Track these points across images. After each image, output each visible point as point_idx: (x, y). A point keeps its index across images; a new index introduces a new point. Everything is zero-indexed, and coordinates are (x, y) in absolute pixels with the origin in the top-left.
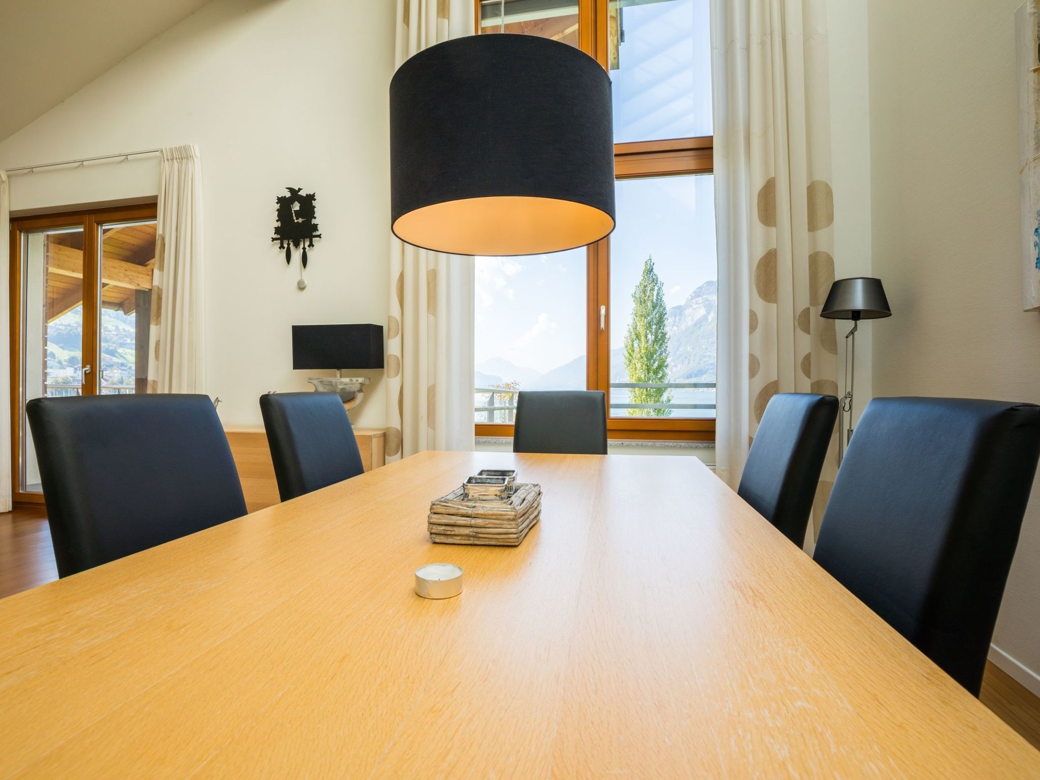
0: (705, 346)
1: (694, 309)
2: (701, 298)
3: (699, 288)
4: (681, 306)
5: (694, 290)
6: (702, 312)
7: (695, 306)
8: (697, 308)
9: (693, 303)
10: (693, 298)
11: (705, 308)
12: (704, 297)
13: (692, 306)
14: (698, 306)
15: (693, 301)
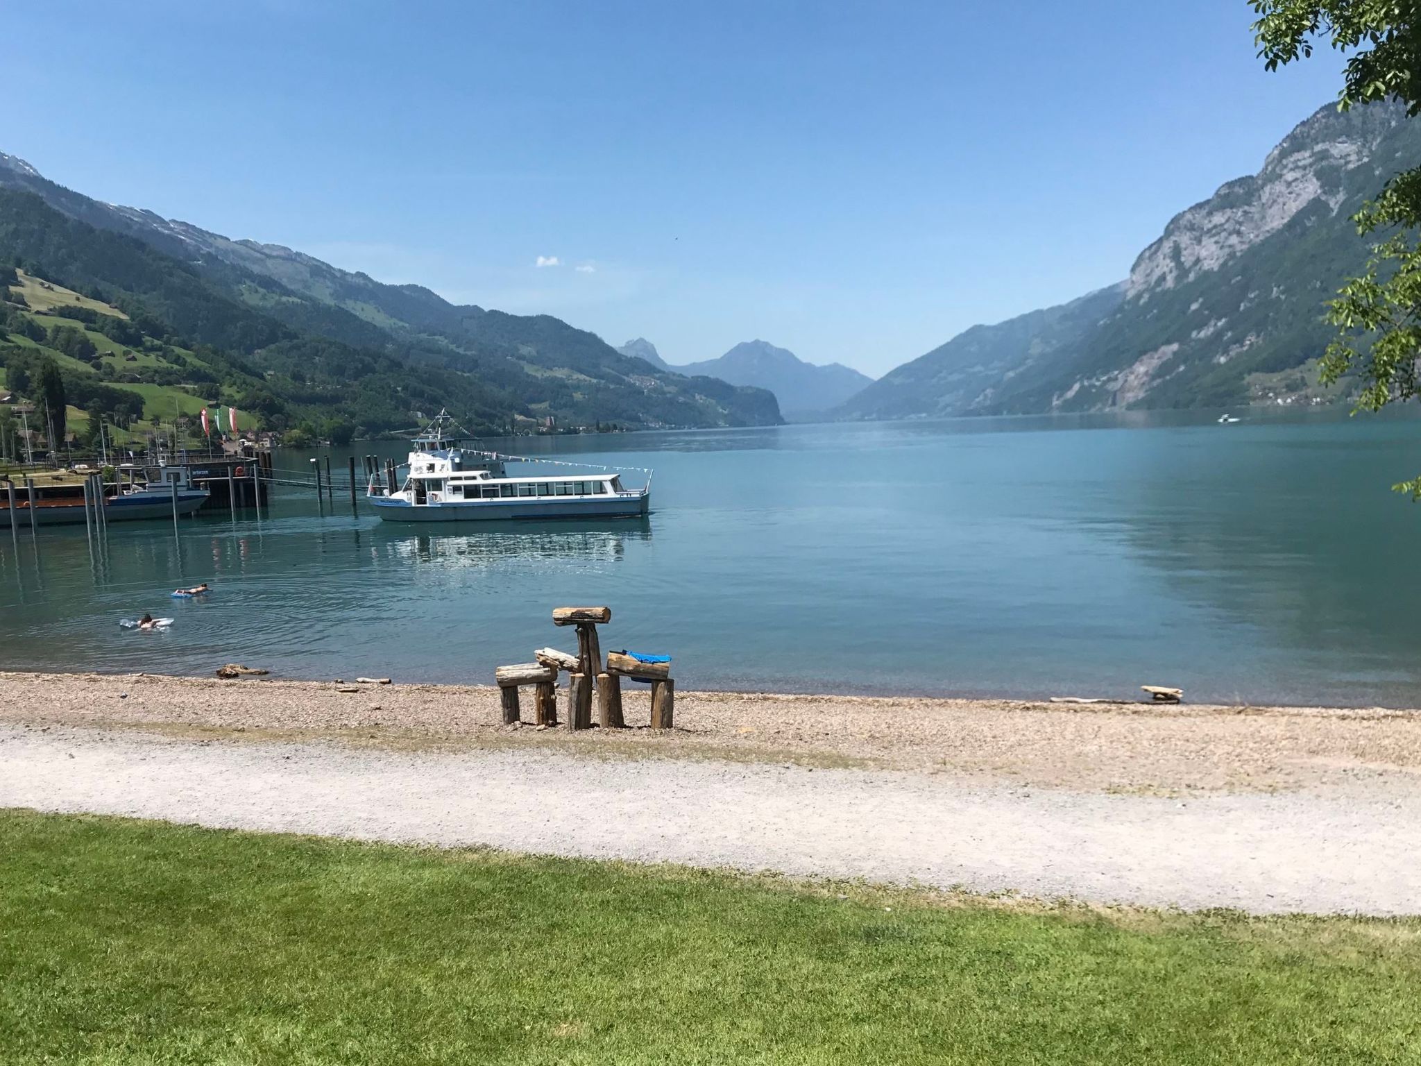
0: (1322, 282)
1: (1289, 184)
2: (1307, 154)
3: (1303, 123)
4: (1251, 177)
5: (1289, 132)
6: (1311, 189)
7: (1290, 176)
8: (1296, 179)
9: (1285, 167)
10: (1284, 154)
11: (1318, 179)
12: (1318, 148)
13: (1281, 176)
14: (1298, 174)
15: (1284, 162)
